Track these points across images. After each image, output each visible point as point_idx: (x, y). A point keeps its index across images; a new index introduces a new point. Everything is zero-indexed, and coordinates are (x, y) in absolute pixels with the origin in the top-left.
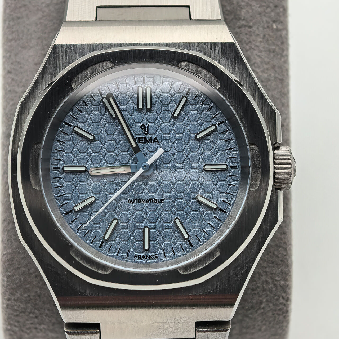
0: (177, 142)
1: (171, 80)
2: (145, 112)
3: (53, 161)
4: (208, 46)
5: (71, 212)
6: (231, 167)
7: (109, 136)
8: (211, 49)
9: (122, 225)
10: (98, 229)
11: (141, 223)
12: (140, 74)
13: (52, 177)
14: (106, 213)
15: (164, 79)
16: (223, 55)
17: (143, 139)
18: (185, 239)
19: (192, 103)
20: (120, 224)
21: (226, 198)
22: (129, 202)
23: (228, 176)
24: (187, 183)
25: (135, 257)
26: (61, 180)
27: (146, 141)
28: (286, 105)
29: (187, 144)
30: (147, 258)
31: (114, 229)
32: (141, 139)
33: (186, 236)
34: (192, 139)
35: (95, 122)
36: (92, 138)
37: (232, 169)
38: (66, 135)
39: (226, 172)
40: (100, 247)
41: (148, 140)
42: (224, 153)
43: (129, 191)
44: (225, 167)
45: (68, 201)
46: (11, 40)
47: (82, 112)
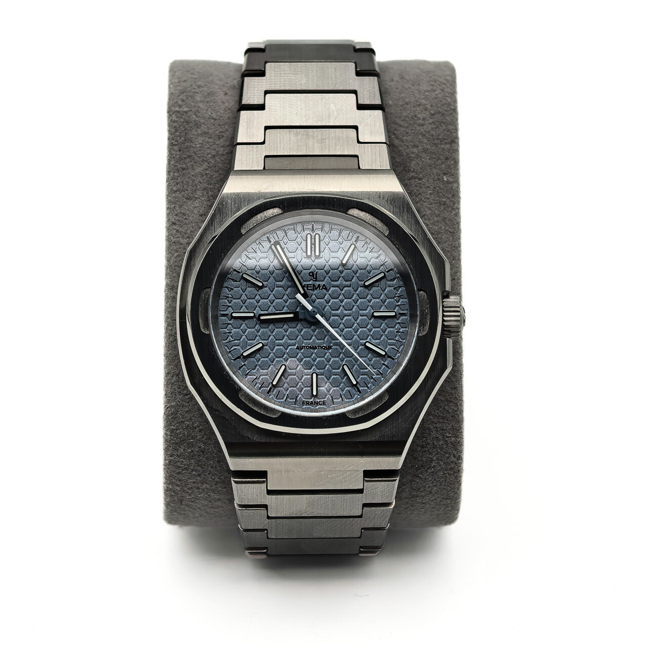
0: (345, 289)
1: (340, 227)
2: (313, 259)
3: (221, 308)
5: (238, 358)
6: (400, 314)
7: (277, 283)
9: (290, 371)
10: (266, 375)
11: (310, 369)
12: (309, 222)
13: (220, 323)
14: (274, 359)
15: (333, 226)
16: (392, 204)
17: (311, 286)
18: (353, 385)
19: (361, 251)
20: (288, 370)
21: (394, 345)
23: (396, 323)
24: (356, 330)
25: (303, 403)
26: (230, 326)
27: (315, 288)
29: (356, 291)
30: (315, 405)
31: (282, 375)
33: (355, 383)
34: (361, 287)
36: (261, 284)
37: (401, 316)
38: (234, 282)
39: (395, 320)
40: (268, 393)
41: (317, 287)
42: (392, 300)
43: (297, 337)
44: (393, 314)
45: (237, 347)
47: (250, 259)
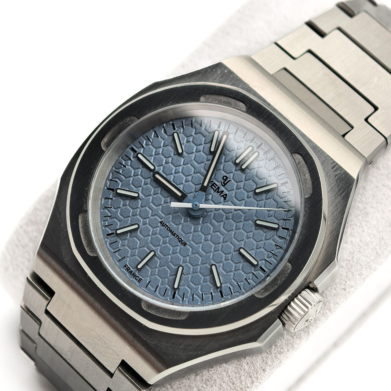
1: (280, 163)
2: (238, 168)
4: (332, 164)
5: (113, 190)
6: (261, 268)
7: (194, 162)
8: (333, 168)
9: (139, 234)
10: (119, 221)
11: (154, 246)
12: (261, 138)
14: (136, 215)
15: (276, 158)
16: (338, 180)
17: (216, 186)
18: (173, 287)
19: (279, 194)
20: (138, 232)
21: (234, 287)
22: (161, 222)
23: (252, 272)
24: (216, 249)
25: (125, 266)
29: (245, 221)
30: (132, 275)
31: (130, 231)
32: (215, 185)
33: (176, 286)
34: (252, 220)
35: (194, 142)
36: (180, 151)
37: (260, 270)
38: (164, 133)
39: (253, 268)
40: (108, 235)
41: (219, 191)
42: (266, 253)
43: (169, 214)
44: (255, 263)
45: (119, 181)
47: (192, 127)
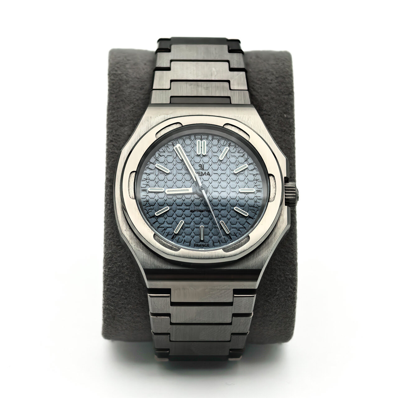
0: (222, 175)
1: (218, 138)
2: (201, 157)
3: (142, 186)
5: (153, 217)
6: (257, 191)
7: (178, 171)
9: (186, 225)
10: (171, 227)
11: (199, 224)
12: (200, 134)
14: (176, 218)
15: (214, 137)
17: (200, 173)
19: (232, 152)
21: (253, 210)
22: (191, 211)
23: (255, 196)
24: (229, 201)
25: (195, 245)
26: (147, 197)
27: (202, 174)
28: (293, 165)
29: (229, 177)
30: (202, 246)
31: (181, 227)
33: (228, 233)
34: (232, 174)
35: (169, 162)
38: (151, 170)
40: (172, 239)
41: (204, 174)
42: (252, 182)
43: (191, 204)
45: (152, 210)
46: (113, 122)
47: (161, 156)
